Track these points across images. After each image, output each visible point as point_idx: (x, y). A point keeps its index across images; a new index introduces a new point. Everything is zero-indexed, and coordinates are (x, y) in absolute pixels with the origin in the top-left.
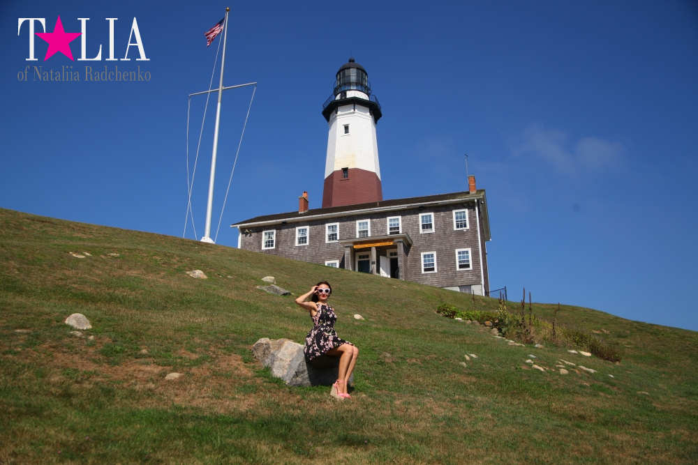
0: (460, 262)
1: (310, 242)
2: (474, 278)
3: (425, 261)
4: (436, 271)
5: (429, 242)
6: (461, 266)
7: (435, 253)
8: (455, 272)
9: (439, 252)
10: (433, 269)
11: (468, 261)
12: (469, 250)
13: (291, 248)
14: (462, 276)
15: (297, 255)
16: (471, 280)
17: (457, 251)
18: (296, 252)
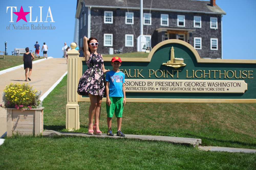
0: (212, 45)
1: (134, 22)
2: (218, 54)
3: (196, 42)
4: (201, 48)
5: (198, 33)
6: (213, 48)
7: (201, 39)
8: (210, 50)
9: (203, 38)
10: (199, 47)
11: (216, 45)
12: (217, 39)
13: (123, 24)
14: (213, 53)
15: (127, 29)
16: (217, 55)
17: (211, 39)
18: (126, 27)
